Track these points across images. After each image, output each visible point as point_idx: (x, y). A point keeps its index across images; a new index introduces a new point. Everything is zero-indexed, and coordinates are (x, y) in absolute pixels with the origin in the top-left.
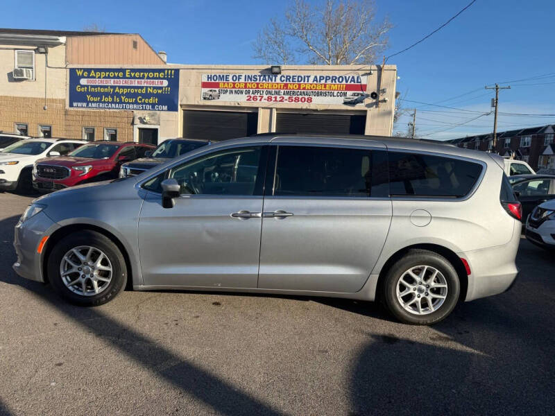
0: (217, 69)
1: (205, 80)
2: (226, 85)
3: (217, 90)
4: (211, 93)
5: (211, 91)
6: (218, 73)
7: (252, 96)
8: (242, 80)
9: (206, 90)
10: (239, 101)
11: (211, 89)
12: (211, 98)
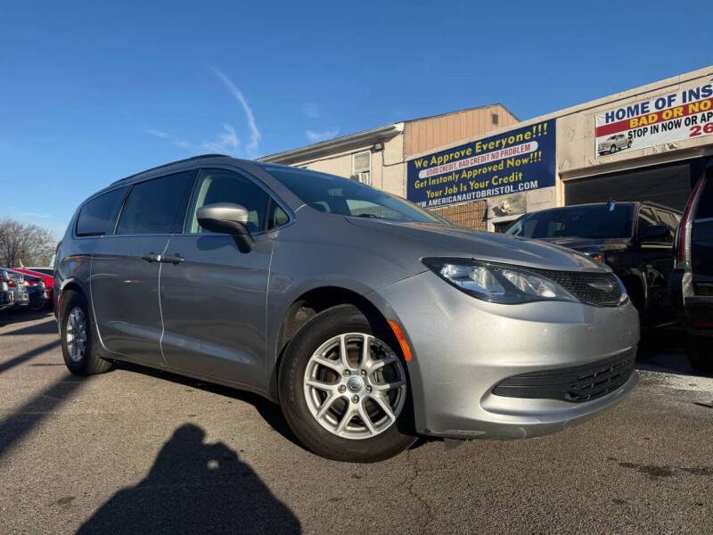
0: (621, 100)
1: (601, 122)
2: (644, 120)
3: (626, 132)
4: (613, 141)
5: (613, 138)
6: (624, 105)
7: (704, 124)
8: (678, 102)
9: (604, 139)
10: (671, 142)
11: (613, 135)
12: (615, 148)
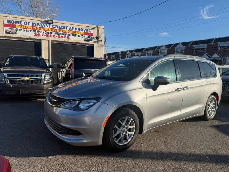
0: (14, 18)
1: (6, 23)
2: (20, 26)
3: (15, 29)
4: (11, 30)
5: (11, 29)
6: (15, 20)
7: (37, 33)
8: (31, 25)
9: (7, 28)
10: (29, 35)
11: (11, 28)
12: (11, 32)
